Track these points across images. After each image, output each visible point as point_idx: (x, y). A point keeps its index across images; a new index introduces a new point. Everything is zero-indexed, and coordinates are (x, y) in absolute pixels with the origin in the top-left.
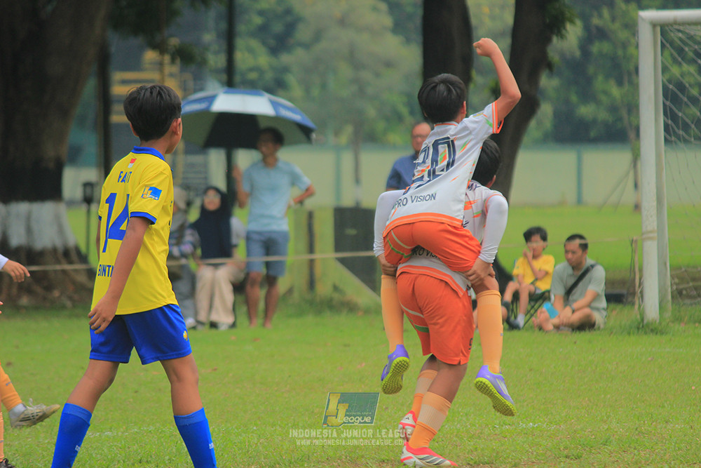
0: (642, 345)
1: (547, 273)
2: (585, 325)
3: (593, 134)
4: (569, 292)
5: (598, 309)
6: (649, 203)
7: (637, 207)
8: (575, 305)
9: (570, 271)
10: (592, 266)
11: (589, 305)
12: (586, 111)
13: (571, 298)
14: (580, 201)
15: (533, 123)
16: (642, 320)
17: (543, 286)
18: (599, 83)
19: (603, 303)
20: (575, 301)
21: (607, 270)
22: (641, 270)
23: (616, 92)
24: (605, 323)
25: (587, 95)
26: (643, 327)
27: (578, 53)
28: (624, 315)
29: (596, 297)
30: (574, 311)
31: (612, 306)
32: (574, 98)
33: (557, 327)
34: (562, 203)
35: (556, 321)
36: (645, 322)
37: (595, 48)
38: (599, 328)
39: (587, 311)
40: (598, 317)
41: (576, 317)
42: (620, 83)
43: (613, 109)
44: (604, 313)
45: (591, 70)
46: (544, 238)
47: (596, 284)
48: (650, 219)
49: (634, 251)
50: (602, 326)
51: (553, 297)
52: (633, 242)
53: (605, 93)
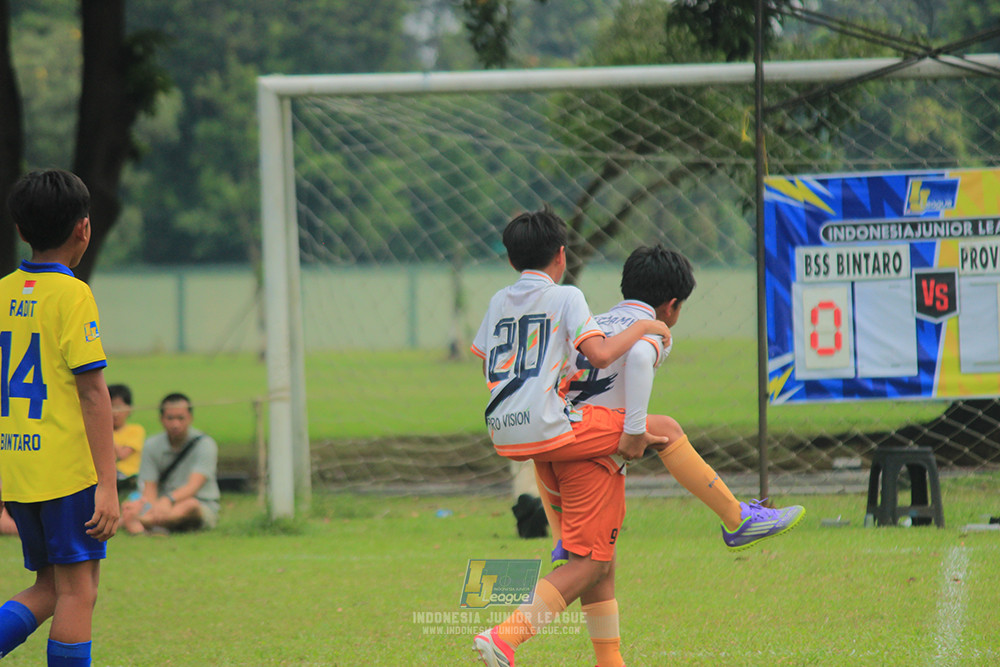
0: (269, 551)
1: (133, 451)
2: (189, 524)
3: (199, 251)
4: (164, 477)
5: (205, 500)
6: (278, 348)
7: (262, 356)
8: (175, 495)
9: (165, 446)
10: (197, 439)
11: (194, 495)
12: (189, 220)
13: (168, 485)
14: (182, 347)
15: (112, 237)
16: (269, 514)
17: (127, 469)
18: (209, 179)
19: (213, 492)
20: (173, 489)
21: (220, 445)
22: (267, 445)
23: (231, 192)
24: (218, 521)
25: (191, 197)
26: (269, 525)
27: (175, 136)
28: (244, 509)
29: (204, 483)
30: (173, 503)
31: (228, 496)
32: (171, 200)
33: (148, 527)
34: (156, 351)
35: (147, 517)
36: (274, 517)
37: (203, 129)
38: (208, 529)
39: (192, 503)
40: (208, 513)
41: (177, 512)
42: (236, 178)
43: (227, 216)
44: (216, 506)
45: (195, 159)
46: (128, 400)
47: (203, 465)
48: (279, 371)
49: (257, 417)
50: (213, 524)
51: (141, 484)
52: (256, 404)
53: (217, 192)
